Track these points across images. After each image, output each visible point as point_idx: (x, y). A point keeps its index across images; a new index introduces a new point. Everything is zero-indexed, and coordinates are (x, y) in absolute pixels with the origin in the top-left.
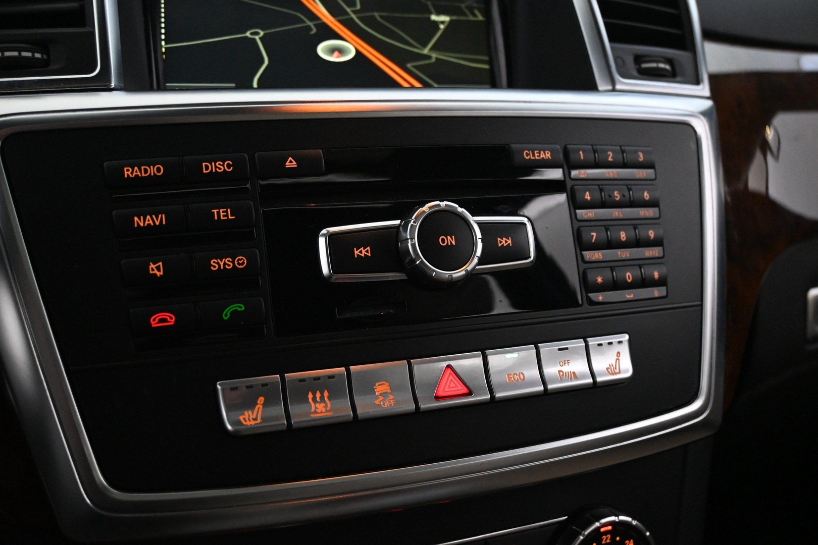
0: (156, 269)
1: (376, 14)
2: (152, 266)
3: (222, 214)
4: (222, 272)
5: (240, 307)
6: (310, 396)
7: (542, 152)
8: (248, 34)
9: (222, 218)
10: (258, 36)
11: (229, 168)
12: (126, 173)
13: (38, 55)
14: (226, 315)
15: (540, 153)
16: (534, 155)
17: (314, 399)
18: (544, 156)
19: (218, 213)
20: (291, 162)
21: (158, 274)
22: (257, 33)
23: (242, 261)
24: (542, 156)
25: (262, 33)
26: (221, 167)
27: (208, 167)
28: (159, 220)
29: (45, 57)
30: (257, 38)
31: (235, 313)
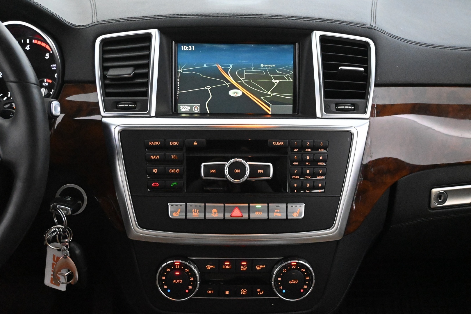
0: (155, 171)
1: (251, 80)
2: (154, 170)
3: (174, 157)
4: (172, 173)
5: (176, 184)
6: (193, 210)
7: (280, 142)
8: (206, 88)
9: (174, 158)
10: (208, 88)
11: (177, 144)
12: (150, 143)
13: (133, 105)
14: (172, 185)
15: (279, 143)
16: (277, 143)
17: (194, 212)
18: (281, 144)
19: (173, 157)
20: (195, 143)
21: (156, 172)
22: (209, 88)
23: (178, 171)
24: (280, 143)
25: (210, 87)
26: (175, 143)
27: (172, 143)
28: (157, 157)
29: (135, 106)
30: (208, 89)
31: (175, 185)
